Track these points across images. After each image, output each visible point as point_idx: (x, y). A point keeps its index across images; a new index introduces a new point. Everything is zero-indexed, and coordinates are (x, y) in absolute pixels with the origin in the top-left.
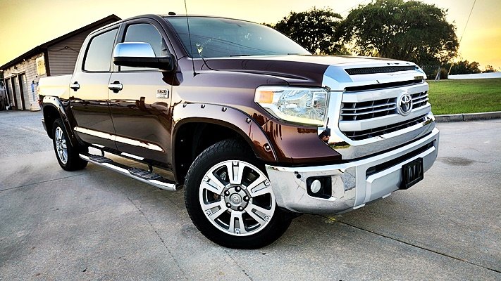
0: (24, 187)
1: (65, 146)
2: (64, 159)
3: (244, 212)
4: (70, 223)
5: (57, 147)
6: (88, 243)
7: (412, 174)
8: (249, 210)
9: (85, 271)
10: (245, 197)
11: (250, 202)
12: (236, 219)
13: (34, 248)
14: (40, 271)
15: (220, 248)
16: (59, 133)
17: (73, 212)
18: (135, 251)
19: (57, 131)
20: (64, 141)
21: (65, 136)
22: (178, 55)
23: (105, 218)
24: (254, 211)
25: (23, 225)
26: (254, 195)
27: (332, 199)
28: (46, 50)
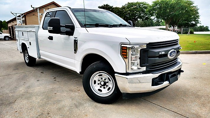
14: (17, 110)
28: (26, 16)
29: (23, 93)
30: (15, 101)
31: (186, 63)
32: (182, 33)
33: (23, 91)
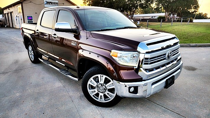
0: (17, 71)
1: (33, 54)
2: (32, 59)
3: (104, 94)
4: (37, 90)
5: (30, 53)
6: (44, 100)
7: (170, 82)
8: (106, 93)
9: (44, 113)
10: (105, 89)
11: (107, 90)
12: (101, 96)
13: (24, 101)
14: (27, 113)
15: (94, 106)
16: (30, 48)
17: (37, 85)
18: (62, 105)
19: (29, 47)
20: (32, 52)
21: (33, 50)
22: (81, 29)
23: (50, 89)
24: (108, 94)
25: (18, 90)
26: (108, 88)
27: (138, 94)
28: (22, 3)
32: (182, 21)
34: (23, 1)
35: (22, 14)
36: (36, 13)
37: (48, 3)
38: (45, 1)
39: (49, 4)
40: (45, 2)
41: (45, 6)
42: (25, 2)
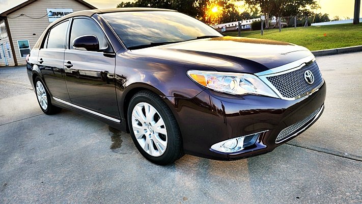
28: (6, 17)
29: (21, 163)
30: (6, 184)
31: (330, 70)
33: (21, 160)
34: (7, 14)
35: (8, 38)
36: (34, 34)
37: (54, 14)
38: (48, 12)
39: (56, 16)
40: (50, 14)
41: (50, 20)
42: (12, 16)
